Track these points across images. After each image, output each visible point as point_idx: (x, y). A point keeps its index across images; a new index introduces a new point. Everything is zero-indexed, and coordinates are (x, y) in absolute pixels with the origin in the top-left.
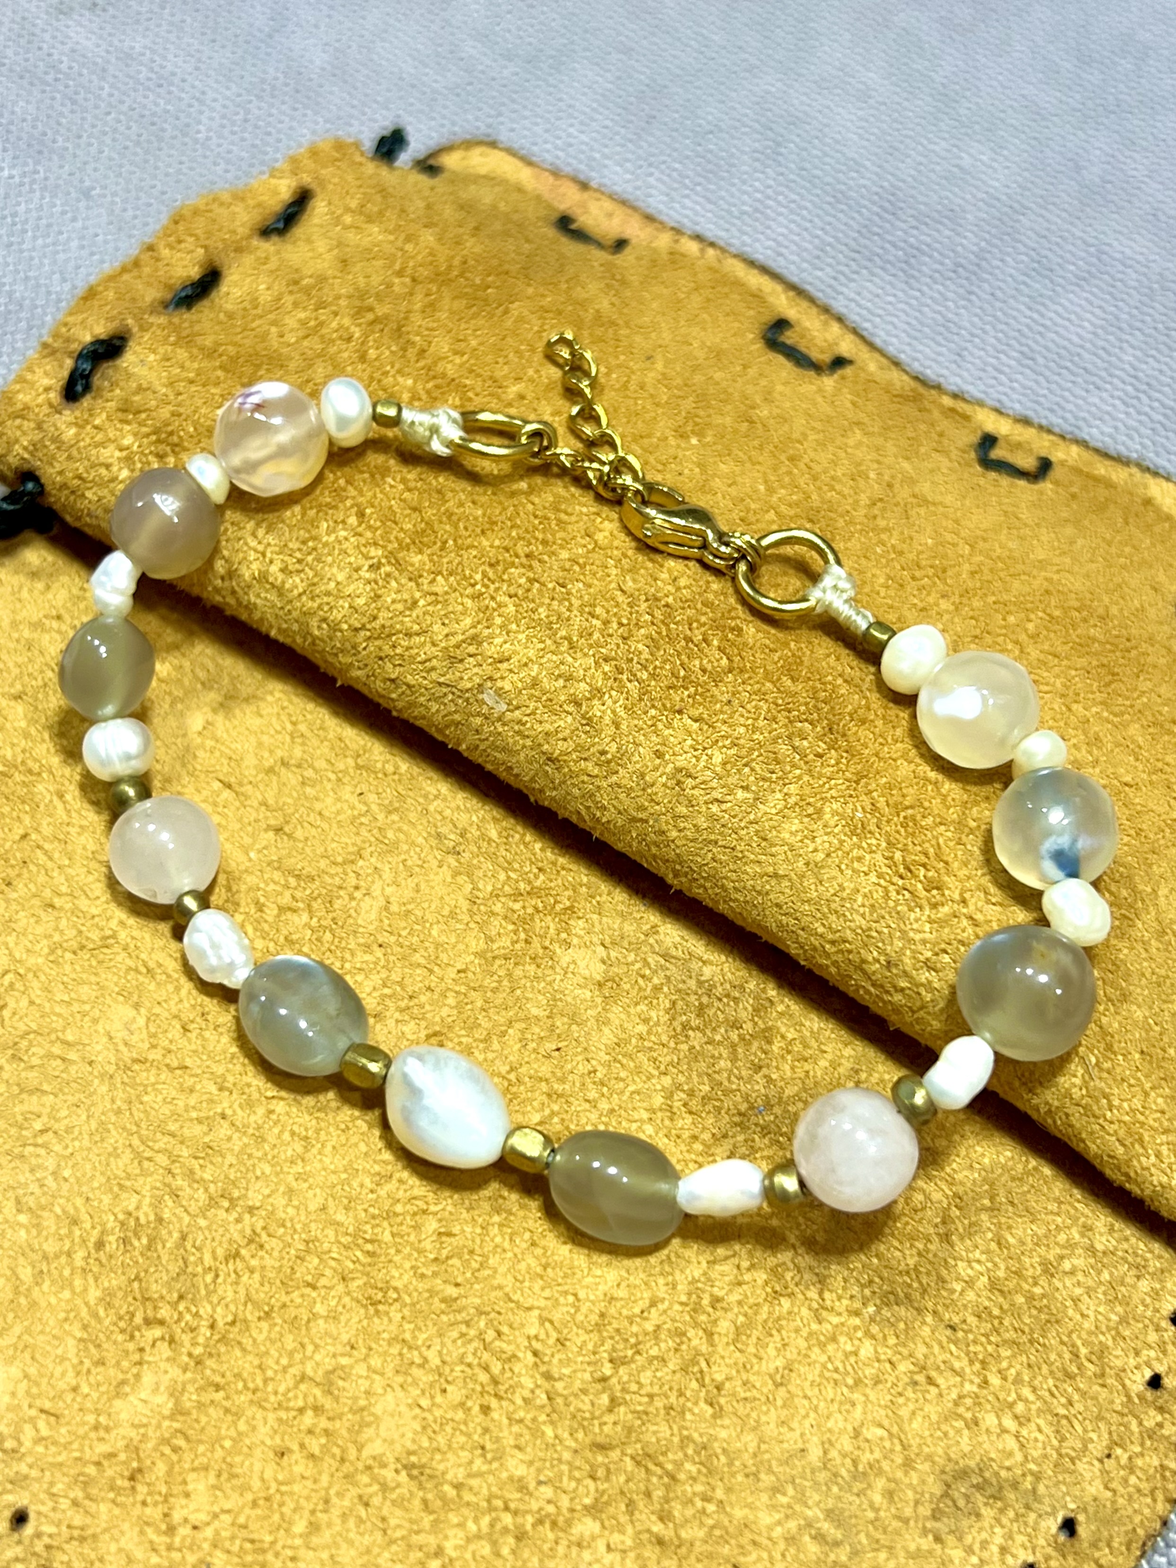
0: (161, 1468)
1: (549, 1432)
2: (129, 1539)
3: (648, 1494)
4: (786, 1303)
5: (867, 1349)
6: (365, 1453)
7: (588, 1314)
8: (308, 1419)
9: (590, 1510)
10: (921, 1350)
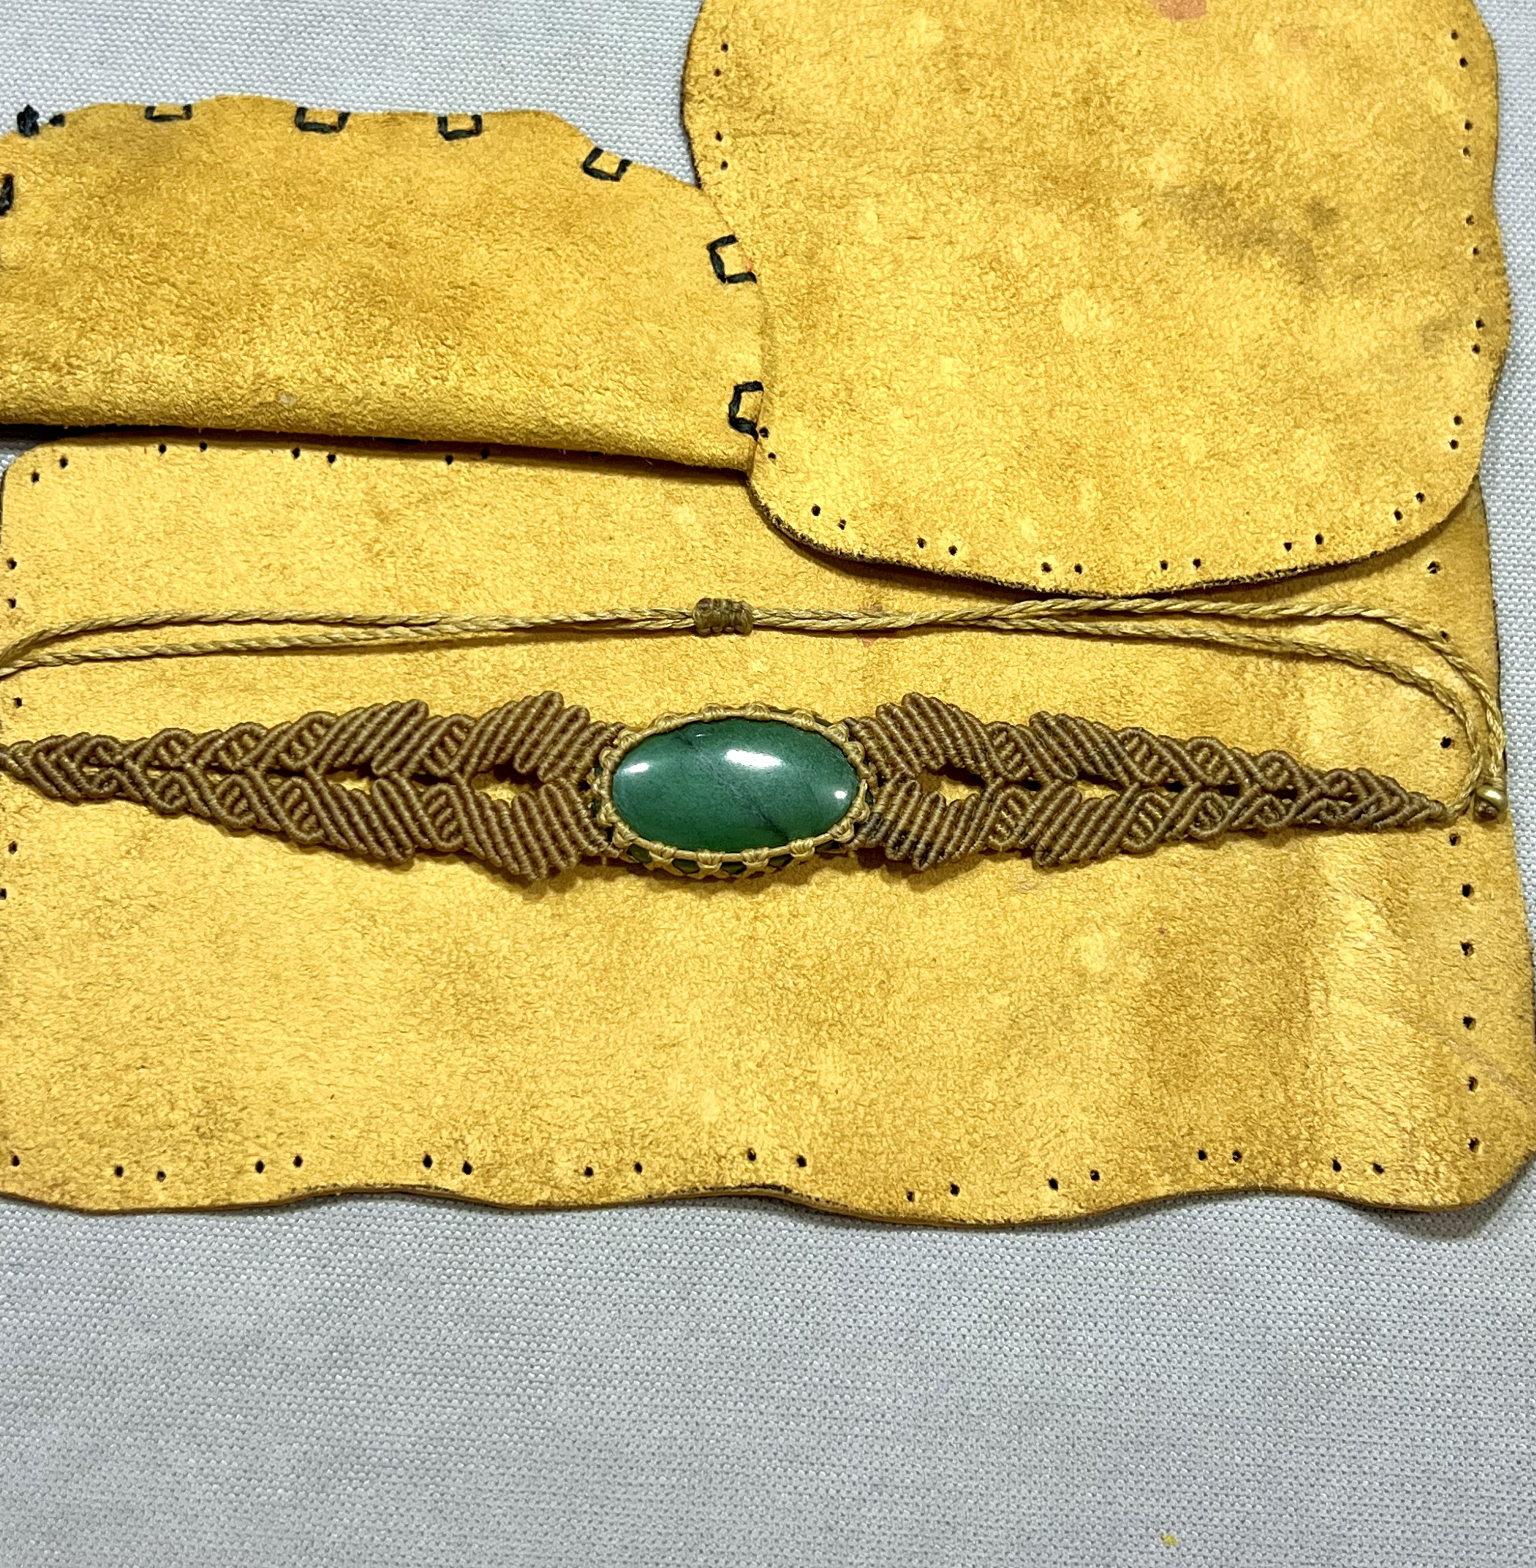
0: (1116, 518)
1: (1257, 409)
2: (1127, 549)
3: (1313, 407)
4: (1313, 305)
5: (1357, 304)
6: (1192, 463)
7: (1238, 357)
8: (1159, 465)
9: (1297, 426)
10: (1379, 291)
